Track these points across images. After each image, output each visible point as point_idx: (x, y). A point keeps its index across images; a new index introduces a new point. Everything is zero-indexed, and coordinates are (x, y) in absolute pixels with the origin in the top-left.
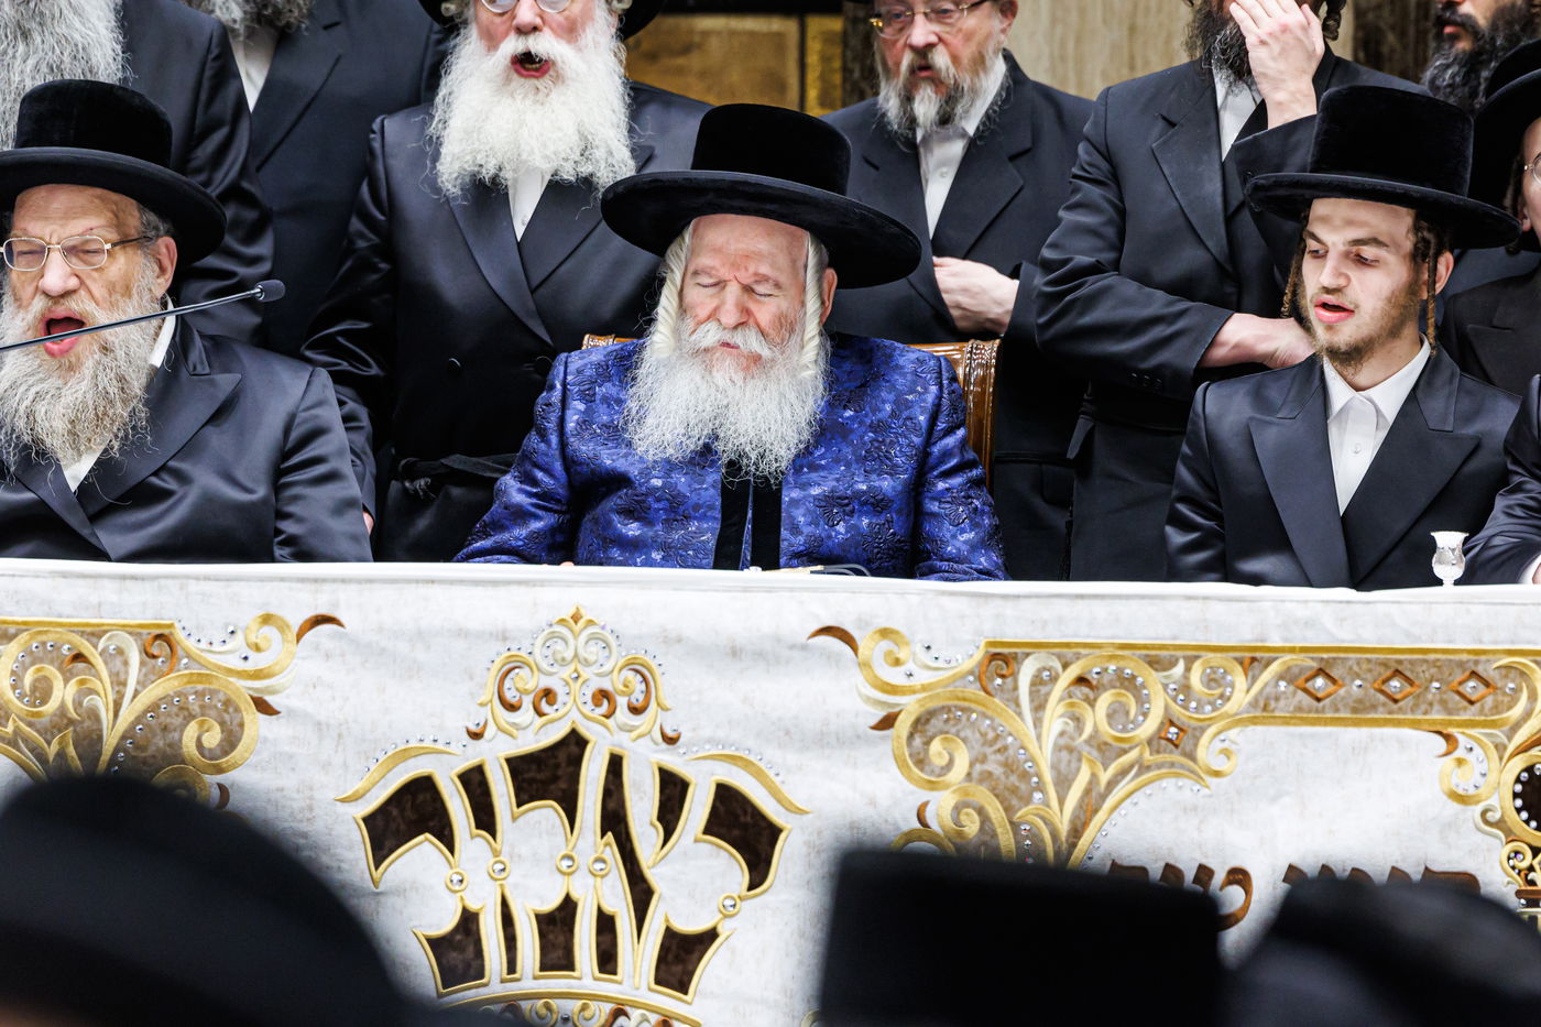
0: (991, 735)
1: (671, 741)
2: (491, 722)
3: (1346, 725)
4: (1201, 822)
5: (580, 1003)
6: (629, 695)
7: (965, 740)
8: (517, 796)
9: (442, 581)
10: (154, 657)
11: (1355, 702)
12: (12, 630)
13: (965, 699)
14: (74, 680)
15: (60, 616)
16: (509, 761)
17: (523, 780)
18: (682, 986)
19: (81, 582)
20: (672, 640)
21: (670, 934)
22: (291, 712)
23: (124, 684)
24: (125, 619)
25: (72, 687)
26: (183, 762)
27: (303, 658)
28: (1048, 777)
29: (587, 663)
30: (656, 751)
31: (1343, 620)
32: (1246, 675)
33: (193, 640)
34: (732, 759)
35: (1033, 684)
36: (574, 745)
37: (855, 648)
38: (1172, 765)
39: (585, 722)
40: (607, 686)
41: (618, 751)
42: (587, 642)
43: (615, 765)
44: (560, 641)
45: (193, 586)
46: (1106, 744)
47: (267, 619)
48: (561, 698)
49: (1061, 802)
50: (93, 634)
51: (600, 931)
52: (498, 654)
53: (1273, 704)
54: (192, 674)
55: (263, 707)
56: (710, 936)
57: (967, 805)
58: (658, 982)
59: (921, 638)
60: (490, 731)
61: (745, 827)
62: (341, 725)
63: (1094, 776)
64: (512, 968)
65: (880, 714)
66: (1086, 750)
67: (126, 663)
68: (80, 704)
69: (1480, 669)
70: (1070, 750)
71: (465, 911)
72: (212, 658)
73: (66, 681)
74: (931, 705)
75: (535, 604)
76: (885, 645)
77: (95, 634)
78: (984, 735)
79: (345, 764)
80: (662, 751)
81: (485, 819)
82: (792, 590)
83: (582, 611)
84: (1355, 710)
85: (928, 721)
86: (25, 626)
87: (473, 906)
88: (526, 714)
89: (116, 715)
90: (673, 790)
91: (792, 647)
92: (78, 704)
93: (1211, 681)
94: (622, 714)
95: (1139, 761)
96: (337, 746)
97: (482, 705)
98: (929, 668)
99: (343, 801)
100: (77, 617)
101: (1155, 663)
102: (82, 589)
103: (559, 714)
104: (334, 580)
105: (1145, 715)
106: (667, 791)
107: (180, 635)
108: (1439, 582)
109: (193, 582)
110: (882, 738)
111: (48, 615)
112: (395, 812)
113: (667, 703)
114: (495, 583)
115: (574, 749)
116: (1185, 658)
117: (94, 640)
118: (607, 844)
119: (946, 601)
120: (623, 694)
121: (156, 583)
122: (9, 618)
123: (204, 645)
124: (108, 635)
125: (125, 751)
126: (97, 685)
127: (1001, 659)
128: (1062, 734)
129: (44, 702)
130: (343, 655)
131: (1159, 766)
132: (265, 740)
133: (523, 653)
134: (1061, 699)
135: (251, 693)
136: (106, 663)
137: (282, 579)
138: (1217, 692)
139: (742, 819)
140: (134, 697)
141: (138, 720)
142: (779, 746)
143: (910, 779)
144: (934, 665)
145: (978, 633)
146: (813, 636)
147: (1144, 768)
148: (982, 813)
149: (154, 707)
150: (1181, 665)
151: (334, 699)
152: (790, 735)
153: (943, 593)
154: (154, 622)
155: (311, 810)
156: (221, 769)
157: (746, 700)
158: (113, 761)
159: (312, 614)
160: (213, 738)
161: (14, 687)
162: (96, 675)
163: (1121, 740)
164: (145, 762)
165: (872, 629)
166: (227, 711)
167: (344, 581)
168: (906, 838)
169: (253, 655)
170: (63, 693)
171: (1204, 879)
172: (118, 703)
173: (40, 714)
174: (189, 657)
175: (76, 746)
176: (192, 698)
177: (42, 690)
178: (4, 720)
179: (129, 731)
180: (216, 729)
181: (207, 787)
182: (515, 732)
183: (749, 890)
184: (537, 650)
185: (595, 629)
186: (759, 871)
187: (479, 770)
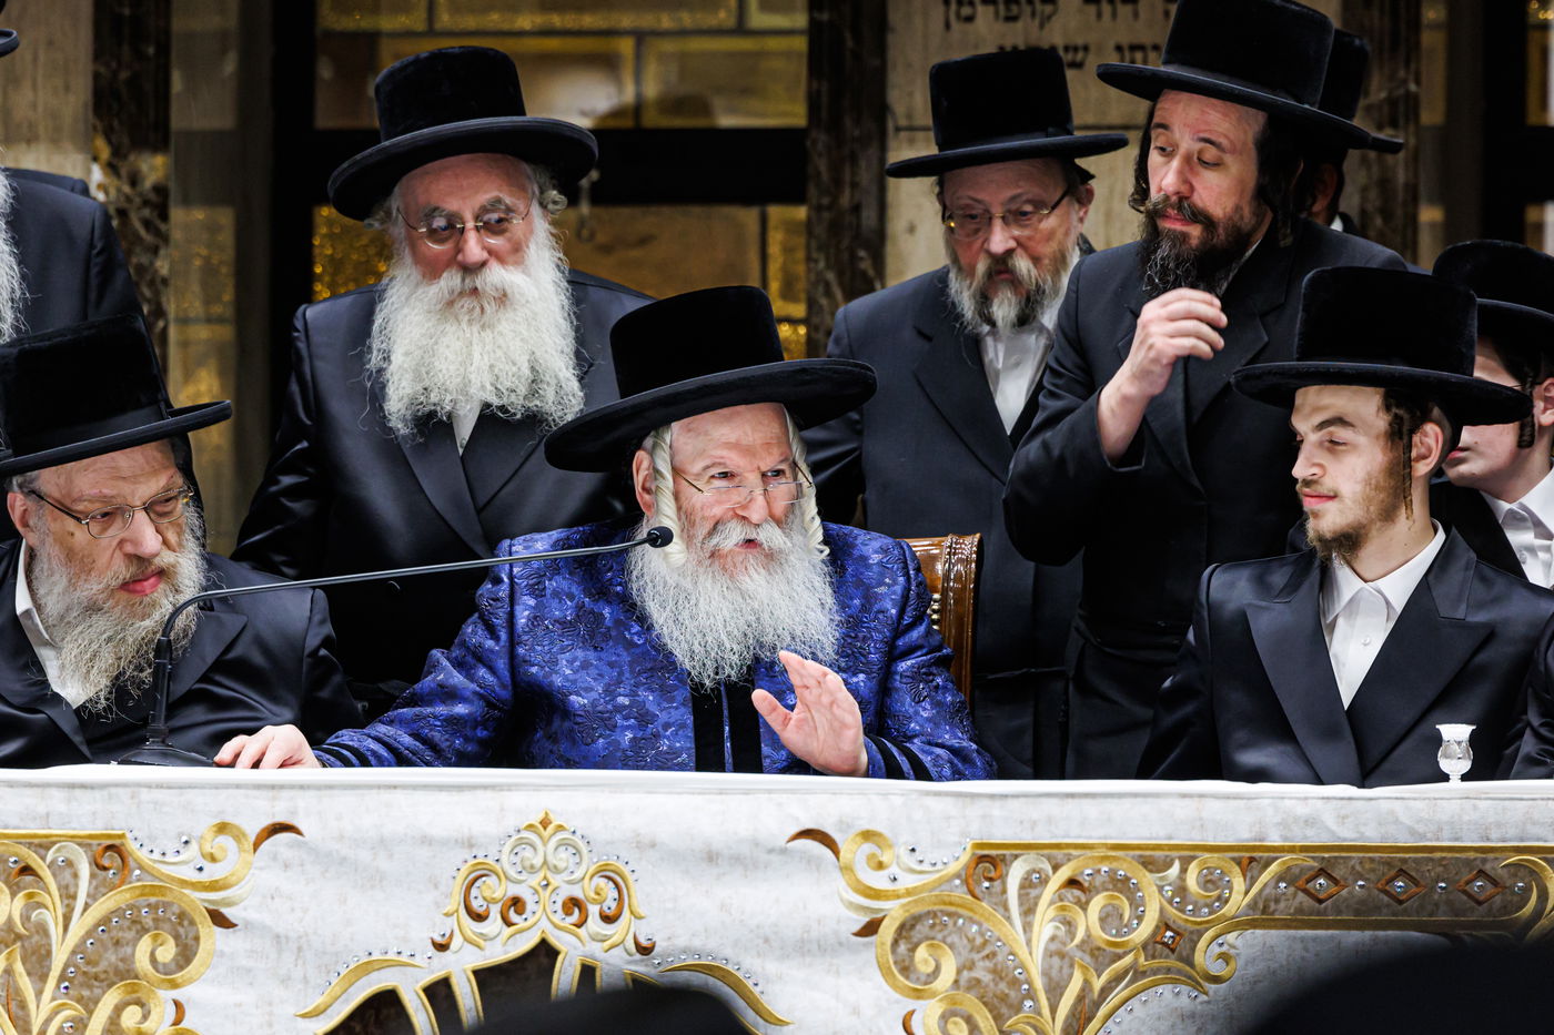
0: (979, 941)
1: (645, 951)
2: (457, 932)
3: (1349, 927)
4: (1199, 1030)
6: (601, 903)
7: (951, 946)
9: (404, 787)
10: (105, 869)
11: (1358, 903)
13: (951, 904)
14: (21, 894)
15: (7, 827)
16: (476, 973)
19: (28, 791)
20: (646, 845)
22: (248, 925)
23: (74, 897)
24: (74, 829)
25: (20, 901)
26: (137, 977)
27: (261, 869)
28: (1039, 983)
29: (556, 870)
30: (630, 963)
31: (1345, 817)
32: (1244, 876)
33: (145, 849)
34: (709, 969)
35: (1022, 887)
36: (544, 955)
37: (836, 852)
38: (1169, 970)
39: (556, 931)
40: (577, 893)
41: (589, 961)
42: (556, 849)
43: (587, 975)
44: (529, 847)
45: (145, 794)
46: (1099, 949)
47: (222, 828)
48: (530, 906)
49: (1053, 1011)
50: (40, 846)
52: (464, 862)
53: (1272, 906)
54: (145, 886)
55: (219, 920)
57: (954, 1014)
59: (905, 840)
60: (457, 942)
62: (300, 937)
63: (1087, 984)
65: (864, 919)
66: (1078, 955)
67: (76, 876)
68: (28, 918)
69: (1488, 867)
70: (1062, 956)
72: (165, 869)
73: (13, 895)
74: (916, 910)
75: (502, 810)
76: (868, 848)
77: (42, 845)
78: (971, 941)
79: (305, 980)
80: (635, 962)
82: (770, 791)
83: (551, 816)
84: (1358, 911)
85: (913, 927)
88: (494, 925)
89: (66, 929)
91: (771, 851)
92: (26, 918)
93: (1207, 882)
94: (594, 923)
95: (1133, 966)
96: (297, 960)
97: (447, 915)
98: (913, 871)
99: (304, 1016)
100: (25, 828)
101: (1149, 864)
102: (29, 800)
103: (528, 923)
104: (292, 787)
105: (1140, 919)
107: (132, 846)
108: (1445, 778)
109: (145, 790)
110: (865, 945)
112: (358, 1028)
113: (641, 911)
114: (460, 788)
115: (544, 961)
116: (1180, 858)
117: (42, 852)
119: (930, 802)
120: (594, 902)
121: (105, 793)
123: (156, 856)
124: (57, 846)
125: (77, 966)
126: (47, 899)
127: (988, 862)
128: (1053, 939)
130: (302, 865)
131: (1155, 972)
132: (222, 954)
133: (490, 861)
134: (1052, 903)
135: (206, 905)
136: (54, 875)
137: (238, 786)
138: (1216, 893)
140: (85, 910)
141: (89, 934)
142: (759, 955)
143: (895, 987)
144: (919, 868)
145: (964, 834)
146: (788, 841)
147: (1139, 974)
148: (969, 1020)
149: (106, 920)
150: (1176, 866)
151: (293, 910)
152: (769, 942)
153: (928, 793)
154: (104, 832)
155: (270, 1025)
156: (174, 985)
157: (723, 907)
158: (62, 978)
159: (267, 822)
160: (167, 952)
162: (45, 888)
163: (1115, 944)
164: (97, 978)
165: (854, 831)
166: (181, 924)
167: (303, 787)
169: (208, 866)
170: (8, 906)
172: (67, 917)
174: (141, 868)
175: (24, 962)
176: (145, 911)
179: (80, 946)
180: (170, 943)
181: (161, 1004)
182: (482, 942)
184: (505, 857)
185: (565, 834)
187: (446, 983)
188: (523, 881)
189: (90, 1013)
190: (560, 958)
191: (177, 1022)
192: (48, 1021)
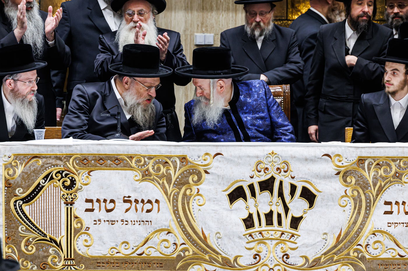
0: (360, 176)
1: (293, 178)
2: (255, 175)
4: (403, 193)
5: (275, 232)
7: (354, 177)
8: (260, 190)
9: (243, 146)
10: (183, 162)
12: (152, 157)
13: (354, 169)
15: (162, 154)
16: (259, 182)
17: (262, 186)
18: (296, 229)
19: (167, 147)
20: (293, 157)
21: (293, 217)
22: (212, 173)
23: (176, 168)
24: (176, 154)
25: (165, 169)
26: (190, 184)
27: (215, 162)
28: (371, 184)
29: (275, 162)
30: (290, 180)
33: (191, 158)
34: (306, 181)
35: (368, 165)
36: (273, 179)
37: (331, 158)
38: (397, 181)
39: (275, 174)
40: (279, 166)
41: (281, 180)
42: (275, 158)
43: (281, 183)
44: (269, 158)
45: (191, 147)
46: (383, 177)
47: (207, 154)
48: (269, 170)
49: (374, 189)
50: (170, 158)
51: (278, 217)
52: (256, 160)
54: (191, 166)
55: (206, 172)
56: (301, 218)
57: (355, 190)
58: (291, 227)
59: (345, 156)
61: (309, 195)
62: (223, 176)
63: (381, 184)
64: (260, 225)
65: (337, 172)
66: (379, 178)
67: (177, 164)
68: (167, 172)
70: (376, 178)
71: (250, 213)
72: (195, 162)
73: (164, 167)
74: (348, 170)
75: (264, 150)
76: (337, 158)
77: (170, 157)
78: (358, 176)
79: (224, 184)
81: (253, 195)
82: (317, 147)
83: (274, 152)
85: (347, 173)
86: (155, 156)
87: (251, 212)
88: (262, 173)
89: (175, 174)
90: (293, 188)
91: (318, 158)
92: (166, 172)
93: (405, 164)
94: (283, 173)
95: (390, 180)
96: (222, 180)
97: (253, 171)
98: (346, 162)
99: (223, 191)
100: (166, 154)
101: (394, 160)
102: (167, 149)
103: (269, 173)
104: (221, 146)
105: (391, 171)
106: (292, 188)
107: (188, 158)
110: (337, 177)
111: (159, 154)
112: (234, 193)
113: (292, 170)
114: (254, 146)
115: (272, 180)
116: (400, 159)
117: (170, 159)
118: (279, 199)
119: (350, 148)
120: (283, 168)
121: (183, 147)
122: (152, 155)
123: (193, 160)
124: (173, 158)
125: (177, 181)
126: (171, 168)
127: (361, 160)
128: (374, 175)
129: (159, 172)
130: (223, 161)
131: (394, 181)
132: (207, 179)
133: (262, 160)
134: (374, 168)
135: (204, 169)
136: (172, 164)
137: (210, 146)
138: (406, 166)
140: (179, 170)
141: (180, 175)
142: (315, 179)
143: (343, 185)
144: (348, 162)
145: (356, 155)
146: (323, 156)
147: (391, 182)
148: (358, 191)
149: (183, 173)
150: (399, 161)
151: (221, 170)
152: (318, 176)
154: (182, 155)
155: (217, 193)
156: (198, 185)
157: (308, 169)
158: (174, 184)
159: (216, 153)
160: (196, 178)
161: (153, 169)
162: (170, 166)
163: (386, 176)
164: (181, 184)
165: (335, 154)
166: (199, 173)
167: (223, 146)
168: (343, 197)
169: (204, 162)
170: (163, 170)
171: (404, 204)
172: (175, 172)
173: (158, 174)
174: (190, 162)
175: (166, 181)
176: (191, 171)
177: (159, 169)
178: (150, 176)
179: (178, 178)
180: (196, 177)
181: (195, 189)
182: (260, 177)
183: (309, 208)
184: (264, 160)
185: (277, 155)
186: (311, 204)
187: (252, 184)
189: (180, 191)
191: (198, 192)
192: (171, 192)
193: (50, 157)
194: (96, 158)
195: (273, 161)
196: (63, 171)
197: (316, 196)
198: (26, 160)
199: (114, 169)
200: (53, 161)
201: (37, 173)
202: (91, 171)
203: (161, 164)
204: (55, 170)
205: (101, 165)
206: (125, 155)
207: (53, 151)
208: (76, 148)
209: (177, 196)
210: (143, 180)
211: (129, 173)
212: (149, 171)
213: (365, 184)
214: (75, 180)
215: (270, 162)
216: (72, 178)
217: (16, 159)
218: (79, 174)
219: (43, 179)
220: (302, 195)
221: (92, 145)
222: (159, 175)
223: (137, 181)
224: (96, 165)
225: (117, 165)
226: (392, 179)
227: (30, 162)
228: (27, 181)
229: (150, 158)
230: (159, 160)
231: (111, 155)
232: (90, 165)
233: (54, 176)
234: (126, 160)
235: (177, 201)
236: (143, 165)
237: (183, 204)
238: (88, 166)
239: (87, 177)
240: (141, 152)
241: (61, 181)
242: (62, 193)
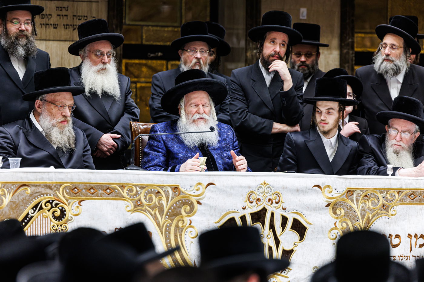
0: (349, 207)
1: (284, 209)
2: (247, 206)
3: (418, 205)
4: (390, 225)
7: (344, 209)
8: (252, 222)
9: (235, 175)
10: (175, 192)
11: (419, 200)
12: (144, 186)
13: (343, 200)
14: (158, 197)
15: (155, 183)
16: (251, 214)
17: (254, 218)
20: (285, 188)
21: (284, 250)
22: (205, 204)
23: (169, 198)
24: (169, 184)
25: (157, 199)
26: (182, 215)
27: (207, 192)
28: (360, 216)
29: (267, 193)
30: (281, 212)
31: (417, 183)
32: (398, 195)
33: (183, 188)
34: (297, 213)
35: (356, 197)
36: (264, 210)
37: (321, 190)
38: (384, 213)
39: (267, 206)
40: (271, 197)
41: (273, 211)
42: (267, 189)
43: (272, 214)
44: (261, 188)
45: (183, 177)
46: (371, 209)
47: (200, 184)
48: (261, 200)
49: (363, 221)
50: (162, 187)
51: (269, 250)
52: (248, 191)
53: (404, 201)
54: (183, 196)
55: (199, 203)
56: (292, 251)
57: (344, 222)
59: (335, 187)
60: (247, 208)
62: (215, 207)
63: (369, 216)
65: (327, 203)
66: (367, 210)
67: (169, 194)
68: (159, 202)
70: (364, 210)
72: (187, 193)
73: (156, 197)
74: (337, 201)
75: (256, 180)
76: (327, 189)
77: (161, 187)
78: (347, 208)
79: (216, 215)
80: (282, 212)
82: (308, 177)
83: (266, 182)
84: (419, 202)
85: (336, 205)
86: (147, 185)
88: (254, 203)
89: (167, 205)
90: (284, 220)
91: (309, 189)
93: (391, 196)
94: (274, 204)
96: (214, 211)
99: (215, 223)
100: (158, 183)
101: (381, 192)
102: (159, 177)
103: (261, 204)
104: (213, 175)
105: (379, 203)
106: (283, 220)
107: (180, 187)
109: (183, 176)
110: (327, 208)
111: (152, 183)
112: (226, 225)
113: (284, 201)
114: (246, 176)
117: (162, 188)
118: (271, 232)
119: (339, 180)
120: (274, 199)
121: (175, 176)
122: (144, 184)
123: (185, 190)
124: (165, 187)
125: (170, 213)
126: (163, 198)
127: (350, 192)
128: (362, 207)
129: (151, 202)
130: (215, 192)
131: (381, 214)
132: (199, 210)
133: (254, 191)
134: (362, 200)
135: (196, 200)
136: (165, 193)
137: (202, 175)
138: (393, 198)
139: (299, 226)
140: (171, 201)
141: (172, 206)
142: (306, 210)
143: (333, 217)
144: (337, 193)
145: (346, 186)
146: (313, 187)
147: (378, 214)
148: (347, 223)
149: (176, 203)
150: (386, 192)
151: (214, 201)
152: (308, 208)
153: (338, 178)
154: (175, 184)
155: (209, 225)
156: (190, 216)
157: (299, 201)
158: (167, 215)
159: (208, 183)
161: (145, 199)
162: (162, 196)
163: (374, 208)
164: (174, 215)
165: (325, 185)
166: (191, 204)
167: (215, 175)
168: (332, 229)
169: (196, 192)
170: (155, 200)
171: (391, 237)
172: (167, 202)
173: (150, 205)
174: (183, 192)
175: (159, 212)
176: (184, 201)
177: (151, 199)
178: (143, 206)
179: (170, 208)
180: (188, 208)
181: (187, 220)
182: (252, 208)
183: (300, 241)
184: (257, 190)
185: (269, 186)
186: (302, 237)
187: (244, 216)
188: (260, 195)
189: (172, 222)
190: (267, 211)
191: (190, 224)
192: (164, 224)
193: (40, 186)
194: (87, 187)
195: (264, 191)
196: (53, 201)
197: (307, 228)
198: (15, 189)
199: (105, 199)
200: (43, 190)
201: (26, 202)
202: (82, 201)
203: (153, 194)
204: (45, 199)
205: (92, 194)
206: (116, 184)
207: (42, 179)
208: (66, 176)
209: (170, 228)
210: (135, 210)
211: (121, 203)
212: (141, 201)
213: (353, 216)
214: (65, 211)
215: (262, 193)
216: (63, 208)
217: (4, 187)
218: (69, 204)
219: (32, 209)
220: (292, 228)
221: (83, 173)
222: (152, 206)
223: (128, 211)
224: (87, 194)
225: (109, 194)
226: (379, 212)
227: (19, 191)
228: (15, 211)
229: (142, 187)
230: (151, 189)
231: (102, 184)
232: (80, 195)
233: (44, 206)
234: (118, 190)
235: (170, 233)
236: (136, 195)
237: (176, 236)
238: (79, 196)
239: (78, 207)
240: (133, 181)
241: (51, 211)
242: (52, 224)
